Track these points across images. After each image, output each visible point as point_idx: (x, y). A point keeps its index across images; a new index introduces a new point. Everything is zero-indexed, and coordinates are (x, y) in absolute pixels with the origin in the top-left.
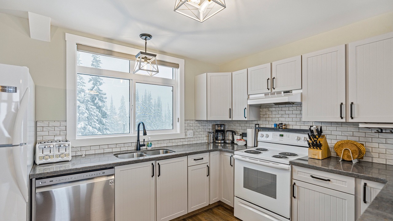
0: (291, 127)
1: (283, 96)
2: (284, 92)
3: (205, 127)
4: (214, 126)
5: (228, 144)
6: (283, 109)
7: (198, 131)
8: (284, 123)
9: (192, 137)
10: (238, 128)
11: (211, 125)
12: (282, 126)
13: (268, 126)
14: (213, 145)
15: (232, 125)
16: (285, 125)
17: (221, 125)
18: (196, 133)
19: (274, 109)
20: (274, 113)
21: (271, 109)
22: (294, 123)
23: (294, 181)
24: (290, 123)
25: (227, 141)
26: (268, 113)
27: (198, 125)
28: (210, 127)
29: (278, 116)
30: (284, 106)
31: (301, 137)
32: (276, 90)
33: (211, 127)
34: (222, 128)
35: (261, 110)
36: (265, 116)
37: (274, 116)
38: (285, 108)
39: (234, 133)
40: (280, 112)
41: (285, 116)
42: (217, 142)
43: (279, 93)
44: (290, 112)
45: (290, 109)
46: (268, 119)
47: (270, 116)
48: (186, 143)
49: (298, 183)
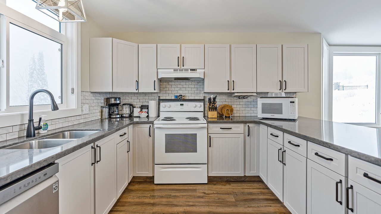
0: (187, 98)
1: (189, 73)
2: (191, 70)
3: (98, 100)
4: (108, 100)
5: (126, 117)
6: (182, 83)
7: (93, 106)
8: (183, 95)
9: (88, 113)
10: (135, 101)
11: (103, 99)
12: (182, 97)
13: (167, 98)
14: (109, 121)
15: (127, 98)
16: (184, 97)
17: (115, 99)
18: (91, 108)
19: (173, 83)
20: (173, 86)
21: (170, 83)
22: (190, 95)
23: (209, 135)
24: (187, 95)
25: (125, 115)
26: (168, 86)
27: (93, 98)
28: (101, 101)
29: (177, 89)
30: (182, 81)
31: (197, 105)
32: (185, 67)
33: (103, 101)
34: (118, 102)
35: (161, 84)
36: (165, 89)
37: (173, 89)
38: (183, 83)
39: (132, 106)
40: (179, 86)
41: (183, 89)
42: (113, 117)
43: (186, 70)
44: (187, 86)
45: (187, 83)
46: (168, 92)
47: (170, 89)
48: (82, 121)
49: (212, 136)
